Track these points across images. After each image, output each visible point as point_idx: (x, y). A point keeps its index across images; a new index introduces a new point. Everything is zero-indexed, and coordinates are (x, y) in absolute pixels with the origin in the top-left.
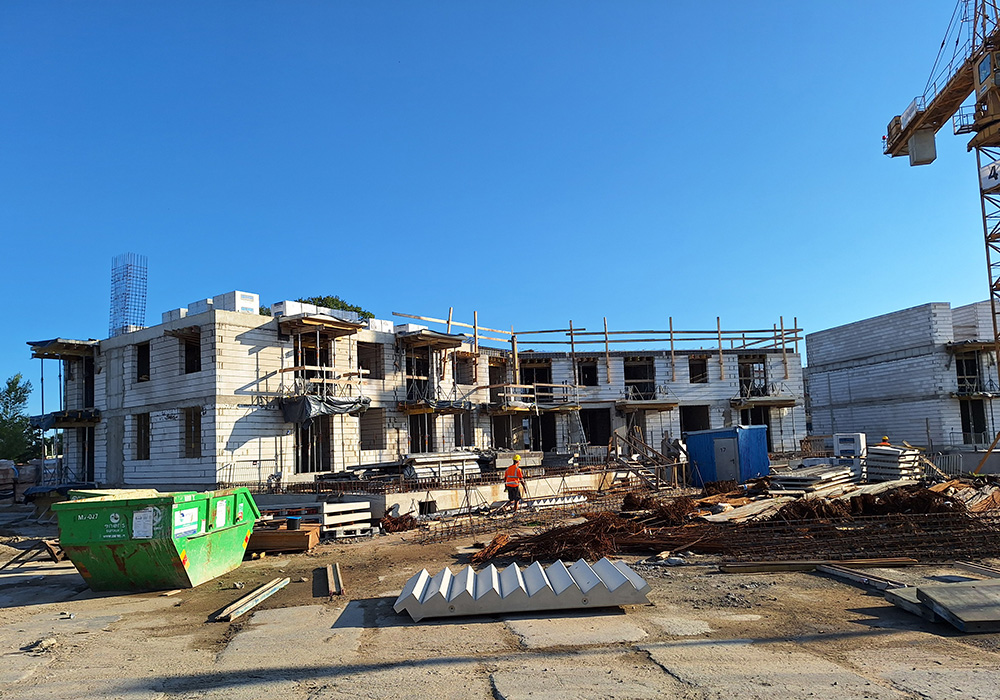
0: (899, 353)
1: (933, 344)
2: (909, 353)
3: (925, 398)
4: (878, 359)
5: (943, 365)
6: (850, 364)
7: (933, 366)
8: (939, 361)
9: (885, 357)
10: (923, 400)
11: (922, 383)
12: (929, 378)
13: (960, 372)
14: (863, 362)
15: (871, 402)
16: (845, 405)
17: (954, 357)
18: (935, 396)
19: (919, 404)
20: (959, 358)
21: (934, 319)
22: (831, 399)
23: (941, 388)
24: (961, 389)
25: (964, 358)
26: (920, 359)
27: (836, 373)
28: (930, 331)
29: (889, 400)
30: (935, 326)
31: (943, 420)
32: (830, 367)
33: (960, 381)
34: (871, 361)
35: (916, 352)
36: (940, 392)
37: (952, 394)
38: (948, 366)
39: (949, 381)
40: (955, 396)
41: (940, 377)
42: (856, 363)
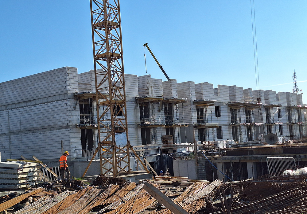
0: (49, 99)
1: (67, 93)
2: (54, 99)
3: (62, 128)
4: (37, 102)
5: (72, 107)
6: (21, 105)
7: (67, 107)
8: (70, 104)
9: (41, 101)
10: (61, 129)
11: (61, 118)
12: (65, 115)
13: (81, 112)
14: (29, 104)
15: (32, 130)
16: (18, 132)
17: (78, 102)
18: (67, 127)
19: (59, 132)
20: (81, 103)
21: (68, 77)
22: (9, 128)
23: (70, 121)
24: (82, 122)
25: (83, 103)
26: (60, 103)
27: (13, 111)
28: (65, 85)
29: (42, 129)
30: (68, 82)
31: (71, 141)
32: (10, 107)
33: (82, 117)
34: (33, 103)
35: (58, 98)
36: (70, 124)
37: (76, 125)
38: (75, 108)
39: (75, 117)
40: (78, 126)
41: (70, 114)
42: (25, 104)
